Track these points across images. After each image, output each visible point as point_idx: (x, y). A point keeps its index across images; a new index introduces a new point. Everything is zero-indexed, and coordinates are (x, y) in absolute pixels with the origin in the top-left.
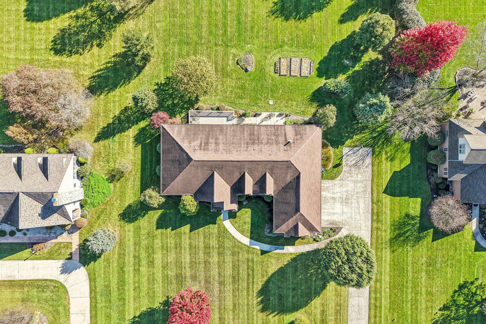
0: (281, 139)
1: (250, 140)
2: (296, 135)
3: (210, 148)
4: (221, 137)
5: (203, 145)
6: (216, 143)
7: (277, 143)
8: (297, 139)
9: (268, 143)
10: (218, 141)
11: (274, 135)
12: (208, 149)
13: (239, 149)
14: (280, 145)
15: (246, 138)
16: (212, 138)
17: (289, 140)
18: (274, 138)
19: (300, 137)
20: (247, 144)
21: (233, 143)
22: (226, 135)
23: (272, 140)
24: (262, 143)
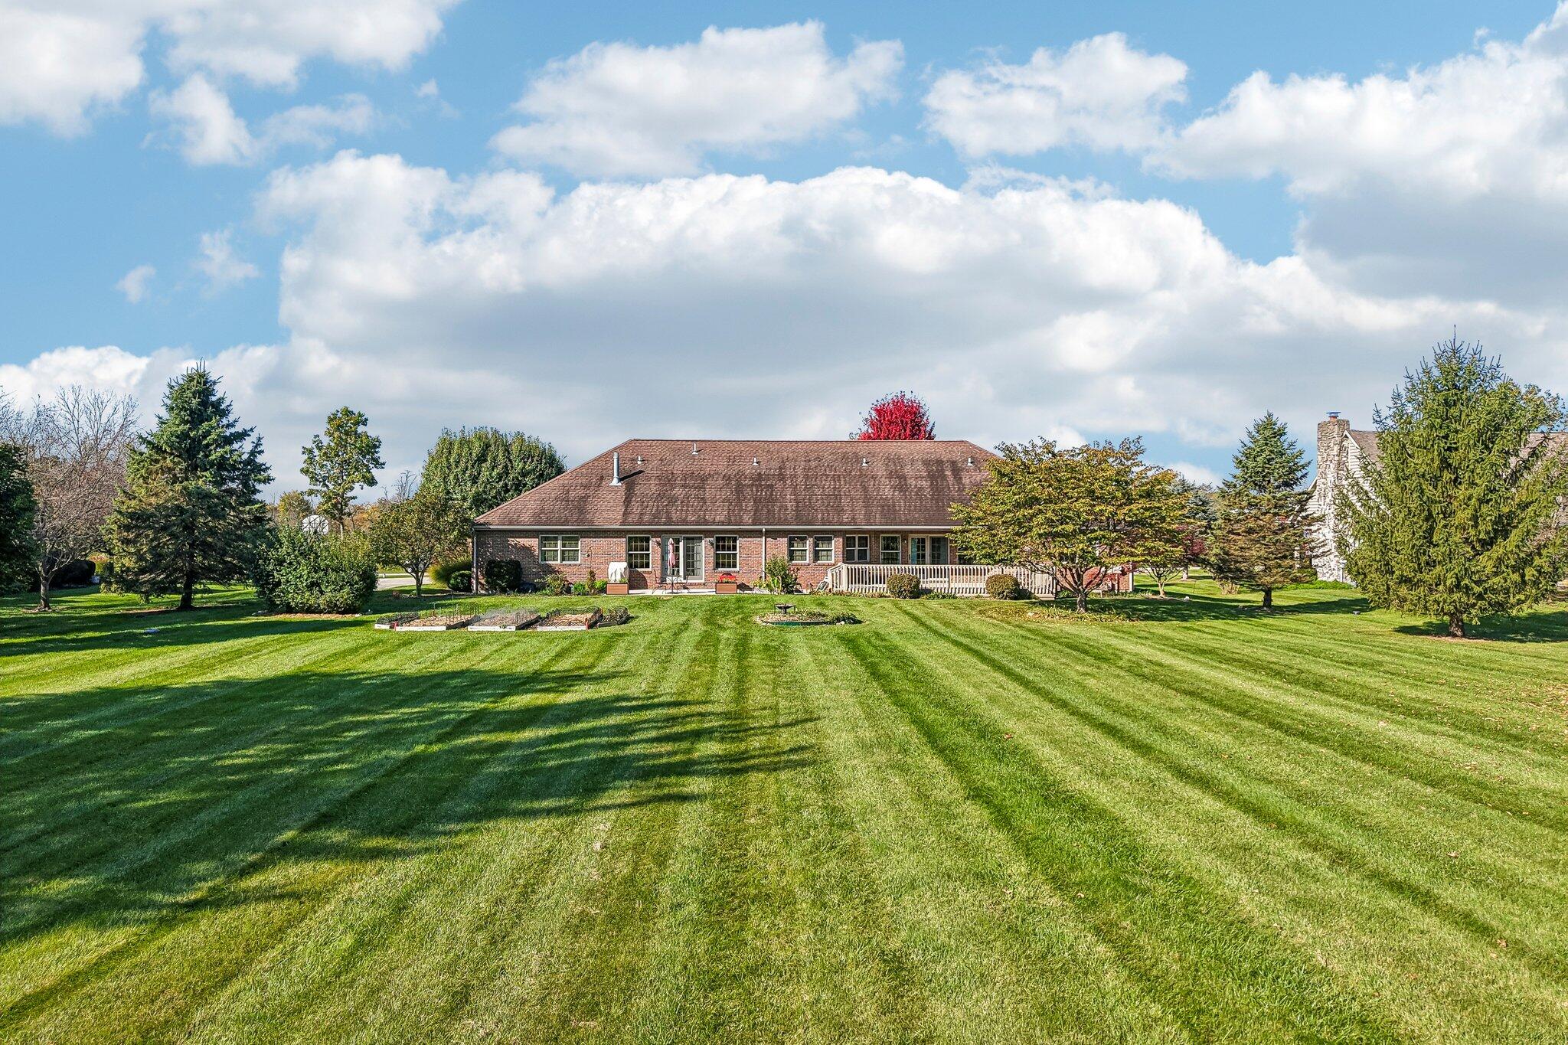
0: (648, 487)
1: (771, 486)
2: (584, 499)
3: (920, 466)
4: (887, 492)
5: (948, 473)
6: (902, 478)
7: (667, 480)
8: (586, 487)
9: (703, 479)
10: (895, 482)
11: (672, 500)
12: (927, 463)
13: (813, 464)
14: (656, 473)
15: (789, 491)
16: (921, 488)
17: (620, 484)
18: (678, 491)
19: (572, 494)
20: (782, 477)
21: (836, 478)
22: (867, 500)
23: (684, 486)
24: (727, 478)
